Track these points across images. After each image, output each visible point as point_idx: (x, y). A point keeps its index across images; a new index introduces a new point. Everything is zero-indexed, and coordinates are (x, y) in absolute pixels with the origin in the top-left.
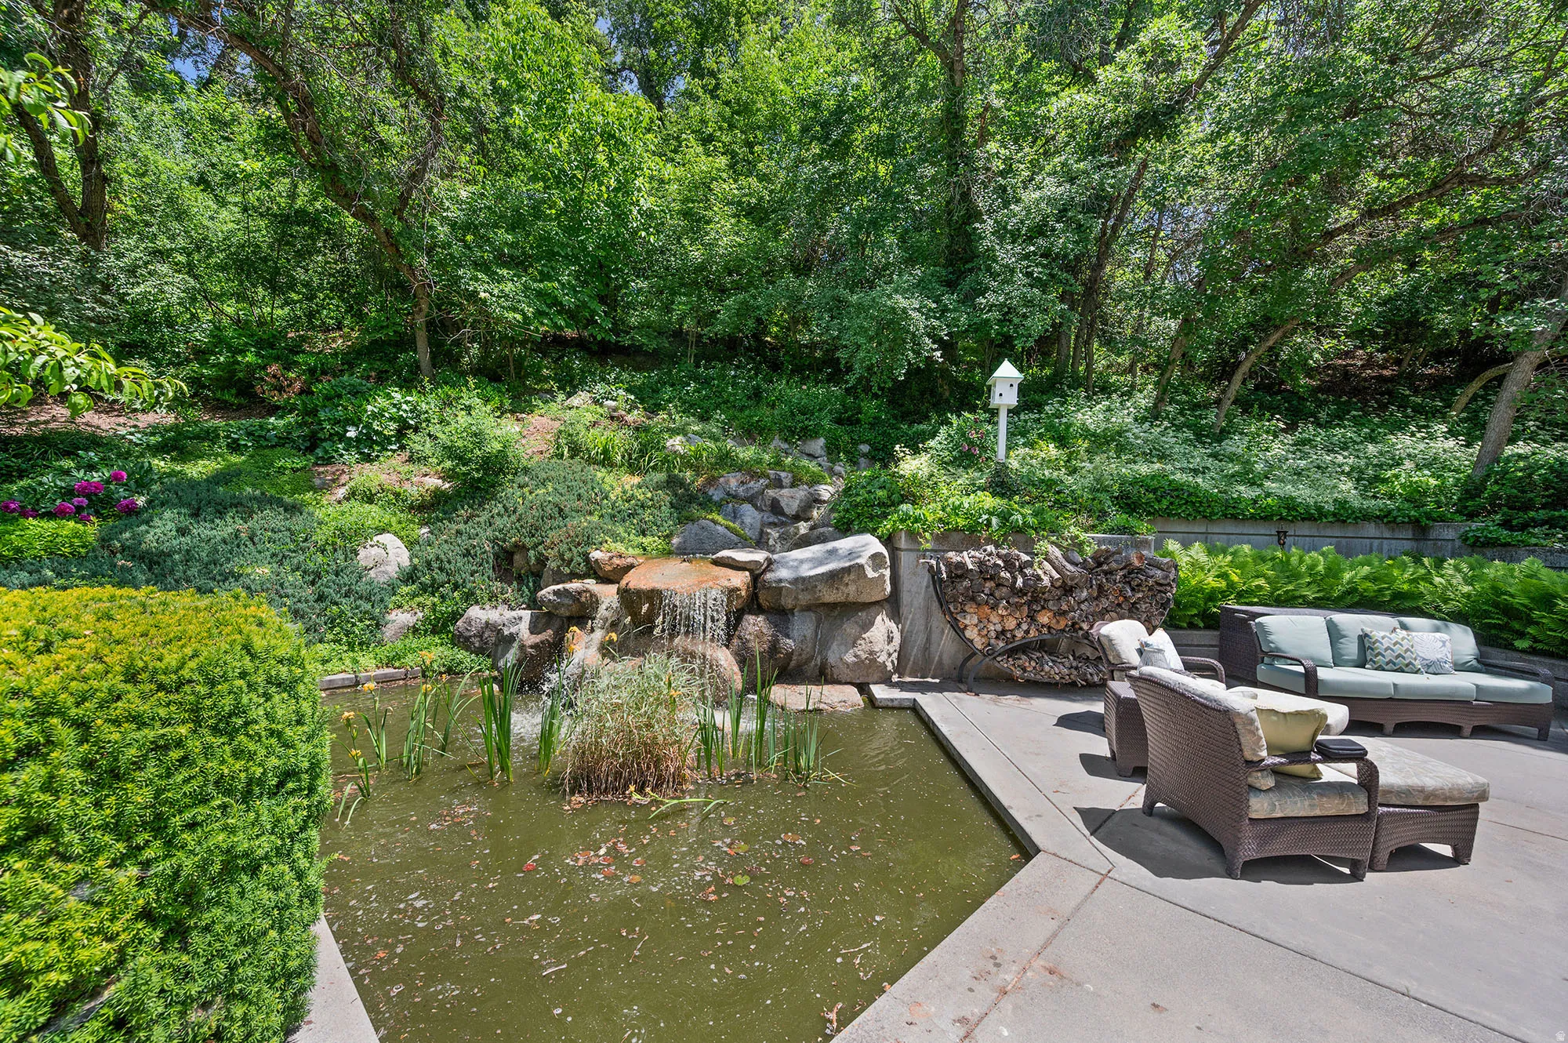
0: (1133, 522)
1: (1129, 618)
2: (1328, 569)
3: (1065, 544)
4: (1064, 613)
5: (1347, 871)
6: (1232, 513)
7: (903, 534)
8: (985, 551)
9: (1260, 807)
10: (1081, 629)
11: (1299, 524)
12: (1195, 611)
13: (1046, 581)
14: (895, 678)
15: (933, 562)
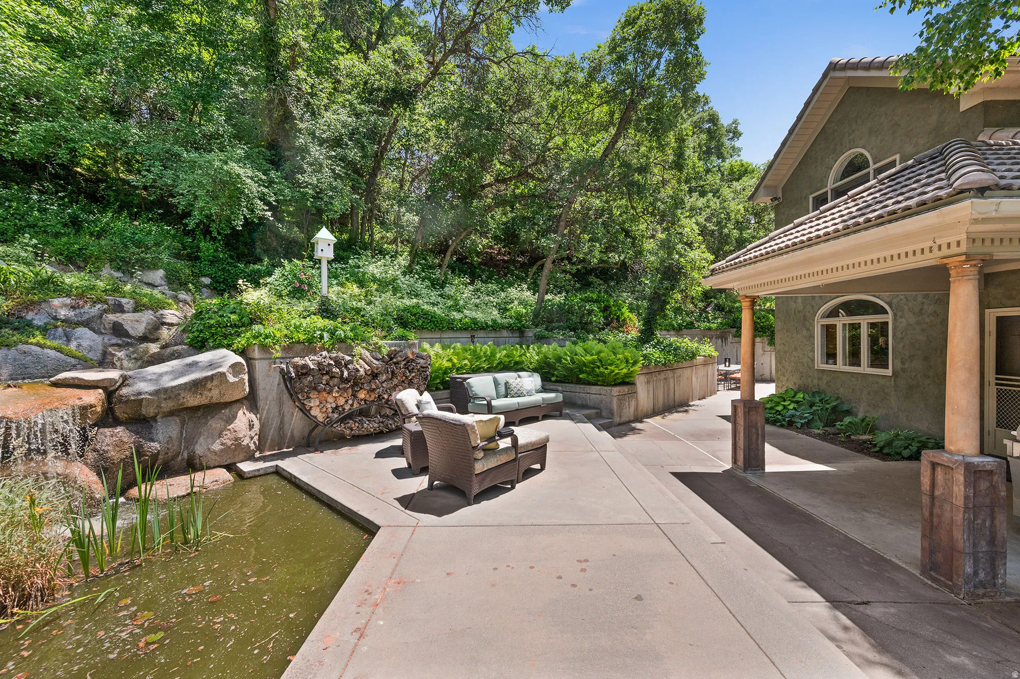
0: (407, 333)
1: (410, 388)
2: (491, 353)
3: (371, 348)
4: (374, 390)
5: (510, 486)
6: (451, 326)
7: (256, 348)
8: (321, 355)
9: (479, 467)
10: (383, 398)
11: (479, 331)
12: (438, 381)
13: (362, 372)
14: (257, 455)
15: (284, 366)
